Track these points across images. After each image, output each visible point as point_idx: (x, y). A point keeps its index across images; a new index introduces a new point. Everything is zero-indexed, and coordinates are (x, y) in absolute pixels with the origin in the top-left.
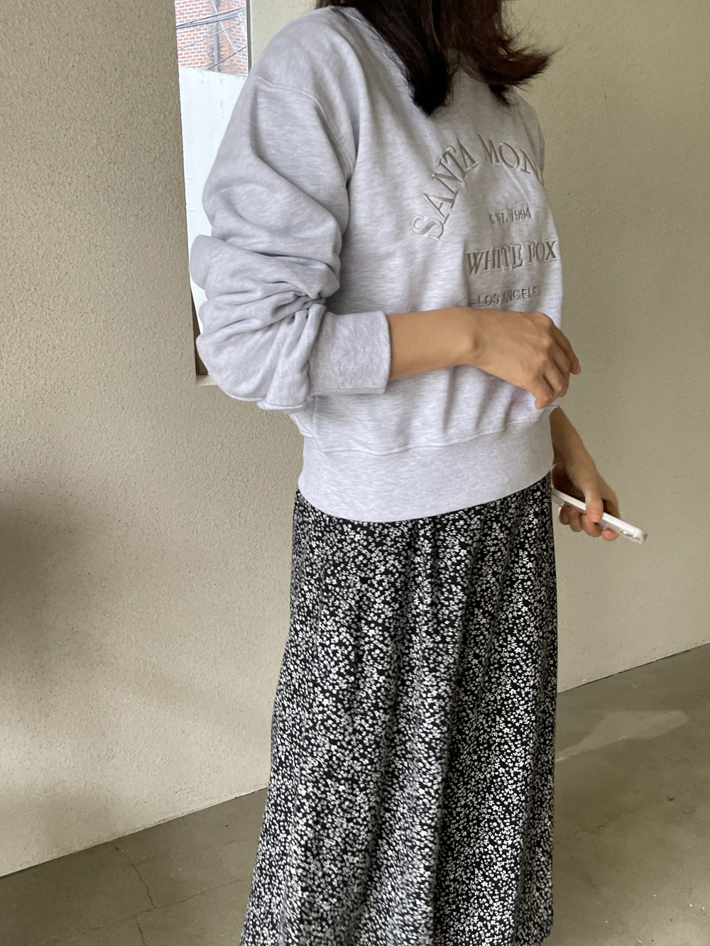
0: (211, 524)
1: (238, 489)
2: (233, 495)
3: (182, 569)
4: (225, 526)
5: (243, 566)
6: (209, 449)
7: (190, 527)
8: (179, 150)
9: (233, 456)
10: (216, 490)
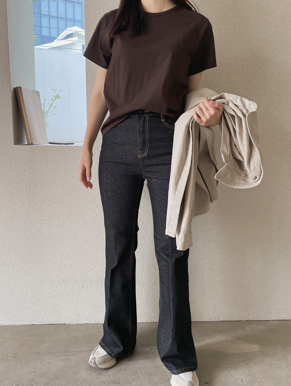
0: (21, 201)
1: (32, 189)
2: (30, 191)
3: (9, 218)
4: (27, 203)
5: (35, 222)
6: (19, 171)
7: (12, 202)
8: (7, 54)
9: (30, 175)
10: (23, 188)
